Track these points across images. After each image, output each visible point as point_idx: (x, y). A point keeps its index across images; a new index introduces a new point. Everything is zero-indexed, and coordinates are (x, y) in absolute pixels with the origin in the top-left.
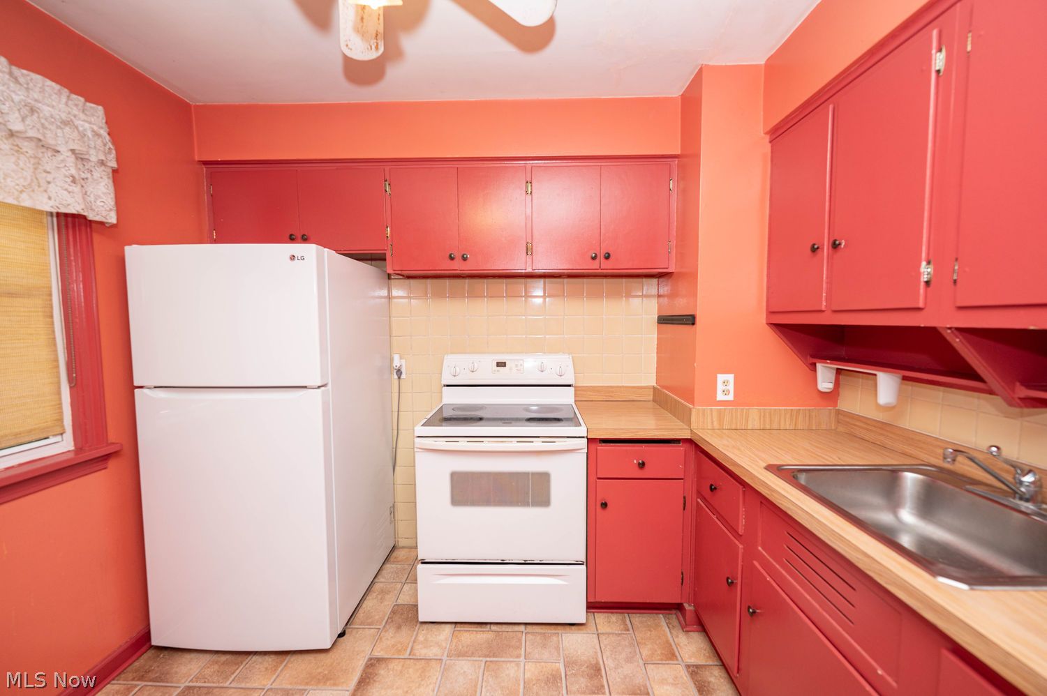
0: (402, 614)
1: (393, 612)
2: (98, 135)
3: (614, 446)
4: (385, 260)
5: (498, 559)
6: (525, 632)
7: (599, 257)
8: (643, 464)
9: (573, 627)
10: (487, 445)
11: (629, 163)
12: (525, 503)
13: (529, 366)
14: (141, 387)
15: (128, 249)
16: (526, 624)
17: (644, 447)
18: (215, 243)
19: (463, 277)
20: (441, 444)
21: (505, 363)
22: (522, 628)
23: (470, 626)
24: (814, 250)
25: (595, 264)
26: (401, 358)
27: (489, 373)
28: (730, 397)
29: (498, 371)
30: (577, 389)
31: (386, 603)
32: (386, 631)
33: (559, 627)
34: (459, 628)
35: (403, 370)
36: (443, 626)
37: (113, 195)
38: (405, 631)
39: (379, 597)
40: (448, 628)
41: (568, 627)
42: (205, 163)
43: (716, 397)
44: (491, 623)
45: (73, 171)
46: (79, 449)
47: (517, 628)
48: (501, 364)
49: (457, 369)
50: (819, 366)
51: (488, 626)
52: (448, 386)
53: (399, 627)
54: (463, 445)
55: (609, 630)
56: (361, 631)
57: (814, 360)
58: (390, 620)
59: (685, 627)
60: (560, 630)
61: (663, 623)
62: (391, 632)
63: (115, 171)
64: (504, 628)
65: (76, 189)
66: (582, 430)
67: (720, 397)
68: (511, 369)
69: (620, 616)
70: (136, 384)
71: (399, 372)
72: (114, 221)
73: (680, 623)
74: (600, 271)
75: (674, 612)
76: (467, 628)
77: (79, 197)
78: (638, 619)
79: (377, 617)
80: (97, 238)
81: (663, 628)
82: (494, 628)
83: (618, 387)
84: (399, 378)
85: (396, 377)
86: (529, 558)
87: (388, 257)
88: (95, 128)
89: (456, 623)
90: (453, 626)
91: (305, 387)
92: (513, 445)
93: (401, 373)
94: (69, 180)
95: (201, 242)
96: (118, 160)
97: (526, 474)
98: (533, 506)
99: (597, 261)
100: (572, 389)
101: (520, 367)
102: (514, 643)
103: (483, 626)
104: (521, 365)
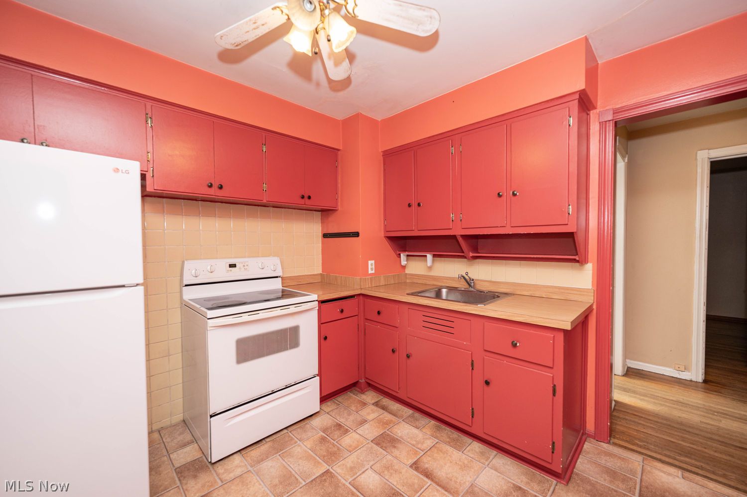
0: (188, 470)
6: (289, 432)
7: (305, 198)
8: (342, 311)
9: (313, 417)
11: (318, 148)
12: (285, 349)
13: (253, 266)
16: (286, 428)
20: (230, 320)
21: (235, 264)
22: (285, 431)
23: (252, 446)
24: (409, 206)
25: (303, 202)
27: (223, 273)
28: (373, 272)
29: (230, 271)
30: (283, 278)
32: (187, 484)
33: (306, 420)
36: (232, 457)
40: (237, 456)
41: (310, 418)
47: (282, 433)
48: (232, 266)
49: (198, 271)
50: (402, 255)
51: (264, 441)
53: (195, 477)
54: (246, 317)
55: (330, 409)
57: (400, 253)
58: (181, 478)
59: (362, 392)
60: (307, 421)
61: (351, 395)
64: (274, 437)
67: (370, 272)
68: (240, 268)
69: (331, 402)
73: (358, 391)
74: (304, 206)
75: (353, 388)
76: (249, 449)
78: (340, 399)
81: (352, 397)
82: (268, 440)
83: (303, 276)
87: (149, 178)
89: (239, 451)
90: (239, 453)
97: (286, 329)
98: (290, 349)
99: (304, 200)
100: (280, 279)
101: (246, 267)
102: (287, 439)
103: (260, 442)
104: (247, 265)
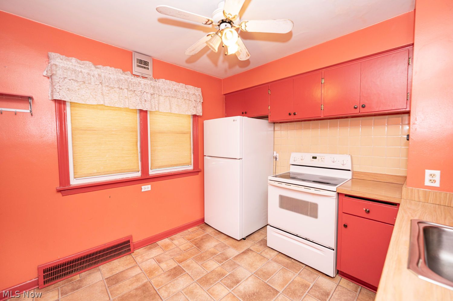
0: (264, 242)
1: (262, 240)
2: (199, 95)
3: (356, 200)
4: (268, 117)
5: (295, 233)
6: (304, 267)
7: (359, 108)
8: (369, 212)
9: (327, 277)
10: (292, 187)
11: (383, 55)
12: (306, 214)
13: (326, 160)
14: (206, 156)
15: (204, 121)
16: (306, 265)
17: (371, 203)
18: (226, 117)
19: (301, 121)
20: (276, 184)
21: (316, 157)
25: (357, 111)
26: (277, 153)
27: (308, 161)
28: (436, 185)
29: (313, 160)
30: (355, 172)
31: (261, 237)
32: (257, 244)
33: (321, 273)
34: (280, 254)
35: (278, 157)
36: (275, 251)
37: (202, 109)
38: (262, 247)
39: (260, 235)
40: (276, 253)
41: (325, 275)
42: (225, 95)
43: (424, 183)
44: (292, 258)
45: (194, 105)
46: (194, 169)
47: (302, 265)
48: (315, 158)
49: (296, 158)
51: (291, 259)
52: (293, 165)
53: (261, 245)
54: (283, 185)
55: (345, 286)
56: (250, 241)
58: (260, 242)
62: (258, 245)
63: (202, 103)
64: (297, 262)
65: (195, 109)
66: (334, 188)
67: (427, 183)
68: (319, 160)
69: (356, 285)
70: (204, 155)
71: (276, 158)
72: (201, 115)
74: (360, 114)
76: (283, 255)
77: (195, 111)
79: (256, 239)
80: (199, 119)
82: (292, 260)
83: (381, 174)
84: (276, 160)
85: (275, 160)
86: (308, 238)
87: (269, 117)
88: (199, 93)
89: (280, 252)
90: (279, 253)
91: (236, 159)
92: (302, 189)
93: (277, 158)
94: (194, 107)
95: (223, 117)
96: (203, 100)
97: (308, 202)
98: (310, 216)
99: (358, 109)
101: (323, 160)
102: (297, 268)
103: (289, 258)
104: (324, 159)
